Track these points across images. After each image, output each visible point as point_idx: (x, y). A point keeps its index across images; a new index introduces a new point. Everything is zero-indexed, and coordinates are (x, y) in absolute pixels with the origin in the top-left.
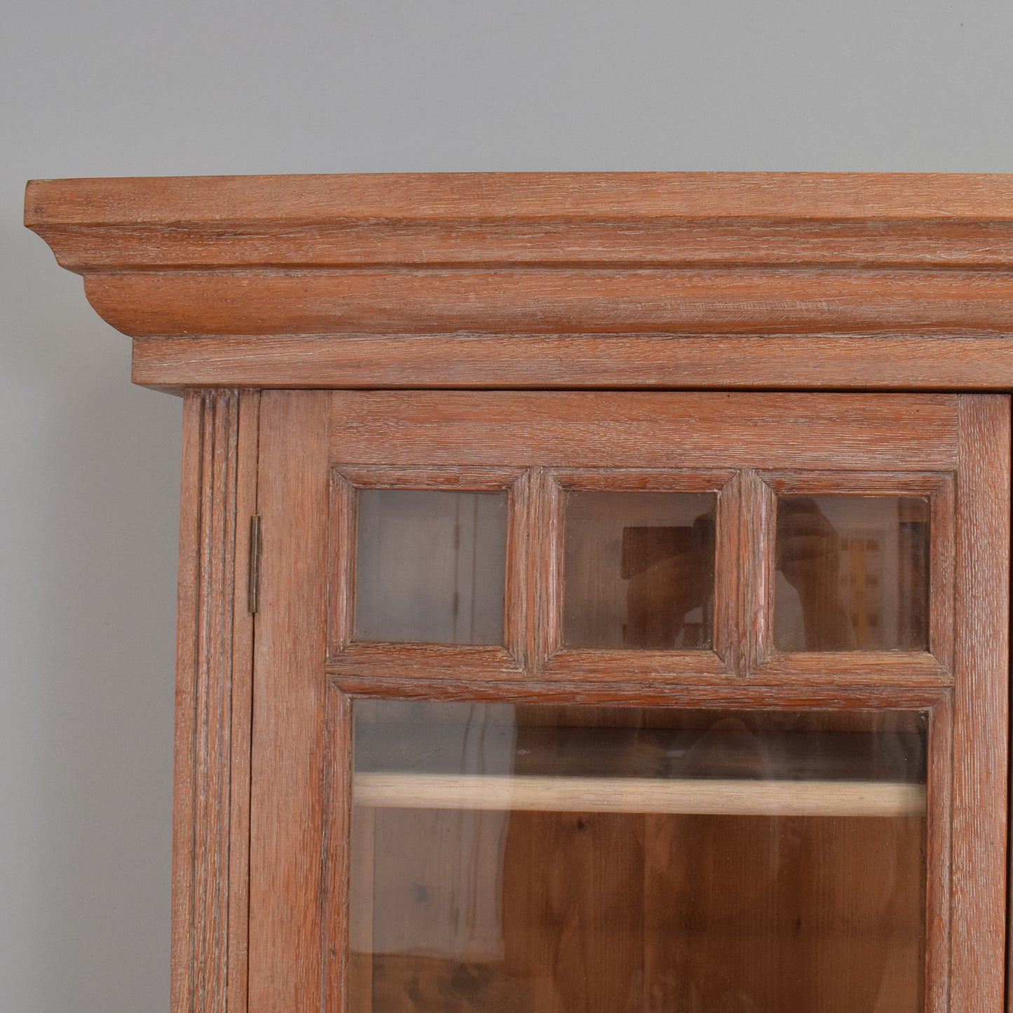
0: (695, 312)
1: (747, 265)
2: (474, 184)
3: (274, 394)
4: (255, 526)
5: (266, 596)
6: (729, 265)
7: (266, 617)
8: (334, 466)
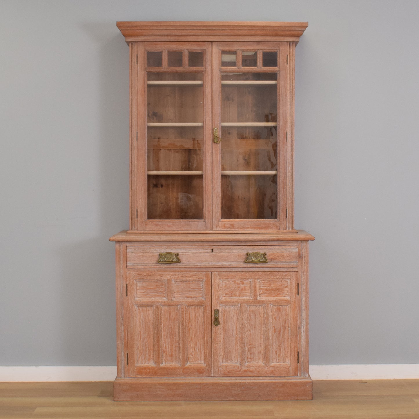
0: (180, 34)
1: (185, 30)
3: (138, 42)
4: (137, 55)
5: (138, 62)
6: (183, 30)
7: (138, 65)
8: (145, 49)
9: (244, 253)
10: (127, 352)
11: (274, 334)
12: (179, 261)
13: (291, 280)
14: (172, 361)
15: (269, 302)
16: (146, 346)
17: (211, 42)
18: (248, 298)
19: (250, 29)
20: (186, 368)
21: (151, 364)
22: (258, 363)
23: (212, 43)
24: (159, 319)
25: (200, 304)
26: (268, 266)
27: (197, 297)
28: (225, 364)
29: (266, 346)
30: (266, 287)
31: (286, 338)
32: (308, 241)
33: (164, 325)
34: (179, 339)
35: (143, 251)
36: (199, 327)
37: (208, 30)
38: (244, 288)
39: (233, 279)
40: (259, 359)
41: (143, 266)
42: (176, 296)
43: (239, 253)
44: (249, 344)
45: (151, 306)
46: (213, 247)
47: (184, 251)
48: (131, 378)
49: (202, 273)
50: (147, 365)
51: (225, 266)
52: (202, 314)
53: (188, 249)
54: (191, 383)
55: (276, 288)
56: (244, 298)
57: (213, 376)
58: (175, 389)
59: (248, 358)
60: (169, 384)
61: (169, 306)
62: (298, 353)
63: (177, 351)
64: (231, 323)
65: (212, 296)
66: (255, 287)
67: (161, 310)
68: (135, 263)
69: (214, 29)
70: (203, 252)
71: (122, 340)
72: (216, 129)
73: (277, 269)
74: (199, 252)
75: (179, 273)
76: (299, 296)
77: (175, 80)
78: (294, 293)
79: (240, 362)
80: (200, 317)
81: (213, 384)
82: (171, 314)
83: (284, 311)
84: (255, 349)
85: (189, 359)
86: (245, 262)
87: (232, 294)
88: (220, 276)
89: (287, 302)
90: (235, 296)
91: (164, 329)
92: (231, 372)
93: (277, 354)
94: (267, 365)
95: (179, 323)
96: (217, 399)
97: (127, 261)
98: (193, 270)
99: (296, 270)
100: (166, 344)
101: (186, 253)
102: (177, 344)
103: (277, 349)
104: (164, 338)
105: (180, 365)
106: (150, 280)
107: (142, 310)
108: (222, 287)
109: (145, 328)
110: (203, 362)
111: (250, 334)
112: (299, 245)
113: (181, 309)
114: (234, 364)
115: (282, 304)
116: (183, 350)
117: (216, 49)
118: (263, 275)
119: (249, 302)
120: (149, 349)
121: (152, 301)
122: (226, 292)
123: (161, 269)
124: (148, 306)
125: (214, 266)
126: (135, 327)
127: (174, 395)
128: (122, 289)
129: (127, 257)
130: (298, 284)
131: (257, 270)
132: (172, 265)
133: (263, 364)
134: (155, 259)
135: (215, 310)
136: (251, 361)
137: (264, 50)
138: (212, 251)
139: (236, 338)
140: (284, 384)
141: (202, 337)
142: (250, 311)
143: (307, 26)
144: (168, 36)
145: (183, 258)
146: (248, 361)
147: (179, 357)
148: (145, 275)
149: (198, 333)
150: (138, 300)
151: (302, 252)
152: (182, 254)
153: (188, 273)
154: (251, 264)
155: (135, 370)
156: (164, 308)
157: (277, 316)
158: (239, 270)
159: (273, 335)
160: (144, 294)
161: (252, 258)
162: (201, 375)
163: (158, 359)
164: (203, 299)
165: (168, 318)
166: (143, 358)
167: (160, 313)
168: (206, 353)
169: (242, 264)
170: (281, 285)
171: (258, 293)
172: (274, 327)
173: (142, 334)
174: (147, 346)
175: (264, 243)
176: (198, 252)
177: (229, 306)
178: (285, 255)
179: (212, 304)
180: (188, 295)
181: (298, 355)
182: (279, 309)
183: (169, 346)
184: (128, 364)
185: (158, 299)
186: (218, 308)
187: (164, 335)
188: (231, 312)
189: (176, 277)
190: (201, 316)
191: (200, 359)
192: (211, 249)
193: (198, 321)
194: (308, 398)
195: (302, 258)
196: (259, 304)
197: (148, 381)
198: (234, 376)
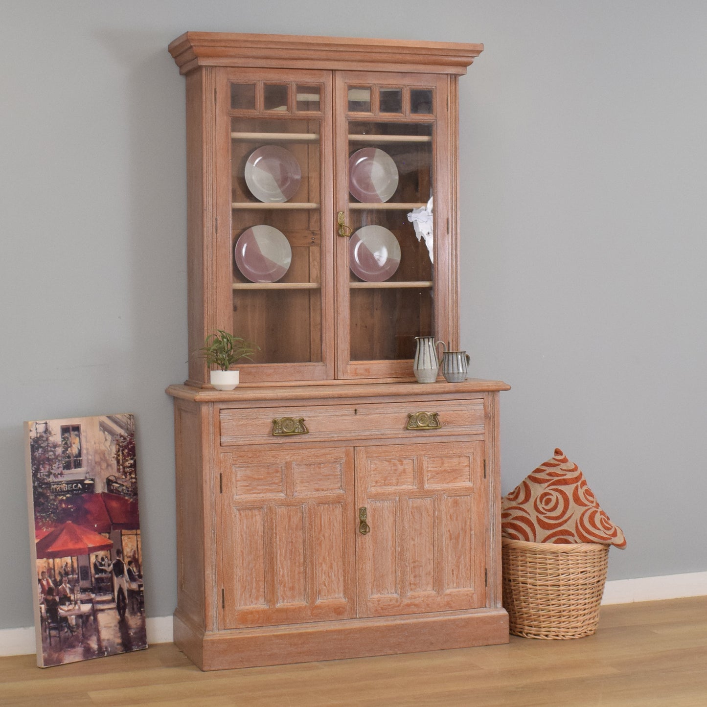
0: (287, 56)
1: (296, 49)
2: (258, 35)
3: (218, 68)
4: (215, 89)
5: (217, 101)
6: (294, 49)
7: (218, 105)
8: (228, 79)
9: (404, 414)
10: (222, 588)
11: (450, 542)
12: (305, 431)
13: (473, 454)
14: (293, 597)
15: (442, 493)
16: (251, 574)
17: (332, 70)
18: (410, 487)
19: (396, 51)
20: (317, 607)
21: (261, 605)
22: (425, 592)
23: (334, 72)
24: (272, 529)
25: (338, 501)
26: (440, 433)
27: (331, 490)
28: (376, 596)
29: (439, 563)
30: (436, 467)
31: (468, 548)
32: (499, 391)
33: (280, 538)
34: (305, 561)
35: (248, 417)
36: (336, 538)
37: (332, 51)
38: (404, 471)
39: (387, 458)
40: (427, 584)
41: (247, 442)
42: (299, 488)
43: (397, 414)
44: (412, 560)
45: (260, 508)
46: (357, 407)
47: (312, 414)
48: (229, 631)
49: (339, 449)
50: (254, 606)
51: (376, 437)
52: (339, 517)
53: (318, 411)
54: (327, 632)
55: (451, 469)
56: (404, 487)
57: (358, 617)
58: (301, 644)
59: (410, 584)
60: (291, 636)
61: (288, 506)
62: (486, 569)
63: (302, 580)
64: (384, 529)
65: (356, 487)
66: (421, 468)
67: (276, 514)
68: (233, 437)
69: (341, 49)
70: (342, 415)
71: (214, 567)
72: (341, 213)
73: (452, 439)
74: (336, 415)
75: (304, 451)
76: (486, 479)
77: (254, 131)
78: (479, 474)
79: (398, 592)
80: (337, 521)
81: (361, 630)
82: (292, 520)
83: (463, 505)
84: (421, 568)
85: (320, 593)
86: (407, 429)
87: (386, 482)
88: (367, 452)
89: (468, 491)
90: (391, 484)
91: (280, 545)
92: (386, 609)
93: (454, 574)
94: (440, 593)
95: (305, 533)
96: (367, 655)
97: (222, 434)
98: (327, 444)
99: (481, 438)
100: (283, 569)
101: (314, 417)
102: (302, 569)
103: (454, 567)
104: (280, 561)
105: (307, 602)
106: (258, 465)
107: (246, 515)
108: (370, 471)
109: (251, 545)
110: (341, 595)
111: (414, 545)
112: (485, 398)
113: (307, 510)
114: (390, 595)
115: (462, 494)
116: (312, 579)
117: (340, 83)
118: (433, 449)
119: (413, 492)
120: (256, 580)
121: (262, 498)
122: (377, 479)
123: (276, 445)
124: (255, 508)
125: (359, 438)
126: (234, 544)
127: (300, 653)
128: (212, 482)
129: (221, 427)
130: (485, 461)
131: (424, 440)
132: (292, 437)
133: (434, 593)
134: (267, 430)
135: (360, 509)
136: (415, 589)
137: (413, 87)
138: (356, 413)
139: (392, 553)
140: (468, 622)
141: (341, 554)
142: (413, 508)
143: (481, 51)
144: (266, 58)
145: (311, 425)
146: (411, 589)
147: (305, 590)
148: (250, 457)
149: (334, 549)
150: (238, 499)
151: (489, 410)
152: (310, 419)
153: (318, 450)
154: (415, 432)
155: (236, 617)
156: (279, 510)
157: (454, 513)
158: (397, 441)
159: (448, 545)
160: (248, 488)
161: (416, 422)
162: (341, 616)
163: (271, 596)
164: (342, 492)
165: (287, 528)
166: (248, 596)
167: (274, 518)
168: (348, 580)
169: (401, 432)
170: (459, 463)
171: (425, 479)
172: (449, 531)
173: (244, 555)
174: (254, 575)
175: (435, 397)
176: (333, 415)
177: (381, 502)
178: (465, 416)
179: (356, 499)
180: (317, 486)
181: (486, 574)
182: (456, 503)
183: (288, 573)
184: (223, 607)
185: (270, 495)
186: (366, 506)
187: (281, 555)
188: (384, 511)
189: (299, 457)
190: (338, 519)
191: (337, 590)
192: (354, 409)
193: (334, 527)
194: (502, 642)
195: (490, 419)
196: (426, 496)
197: (258, 633)
198: (391, 614)
